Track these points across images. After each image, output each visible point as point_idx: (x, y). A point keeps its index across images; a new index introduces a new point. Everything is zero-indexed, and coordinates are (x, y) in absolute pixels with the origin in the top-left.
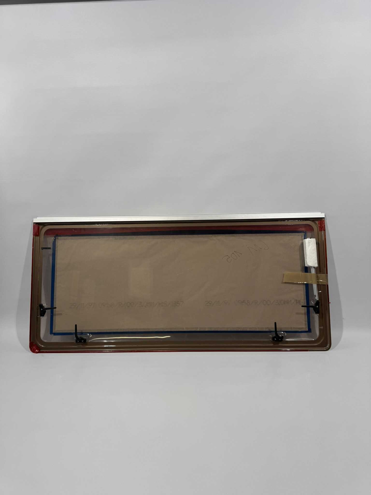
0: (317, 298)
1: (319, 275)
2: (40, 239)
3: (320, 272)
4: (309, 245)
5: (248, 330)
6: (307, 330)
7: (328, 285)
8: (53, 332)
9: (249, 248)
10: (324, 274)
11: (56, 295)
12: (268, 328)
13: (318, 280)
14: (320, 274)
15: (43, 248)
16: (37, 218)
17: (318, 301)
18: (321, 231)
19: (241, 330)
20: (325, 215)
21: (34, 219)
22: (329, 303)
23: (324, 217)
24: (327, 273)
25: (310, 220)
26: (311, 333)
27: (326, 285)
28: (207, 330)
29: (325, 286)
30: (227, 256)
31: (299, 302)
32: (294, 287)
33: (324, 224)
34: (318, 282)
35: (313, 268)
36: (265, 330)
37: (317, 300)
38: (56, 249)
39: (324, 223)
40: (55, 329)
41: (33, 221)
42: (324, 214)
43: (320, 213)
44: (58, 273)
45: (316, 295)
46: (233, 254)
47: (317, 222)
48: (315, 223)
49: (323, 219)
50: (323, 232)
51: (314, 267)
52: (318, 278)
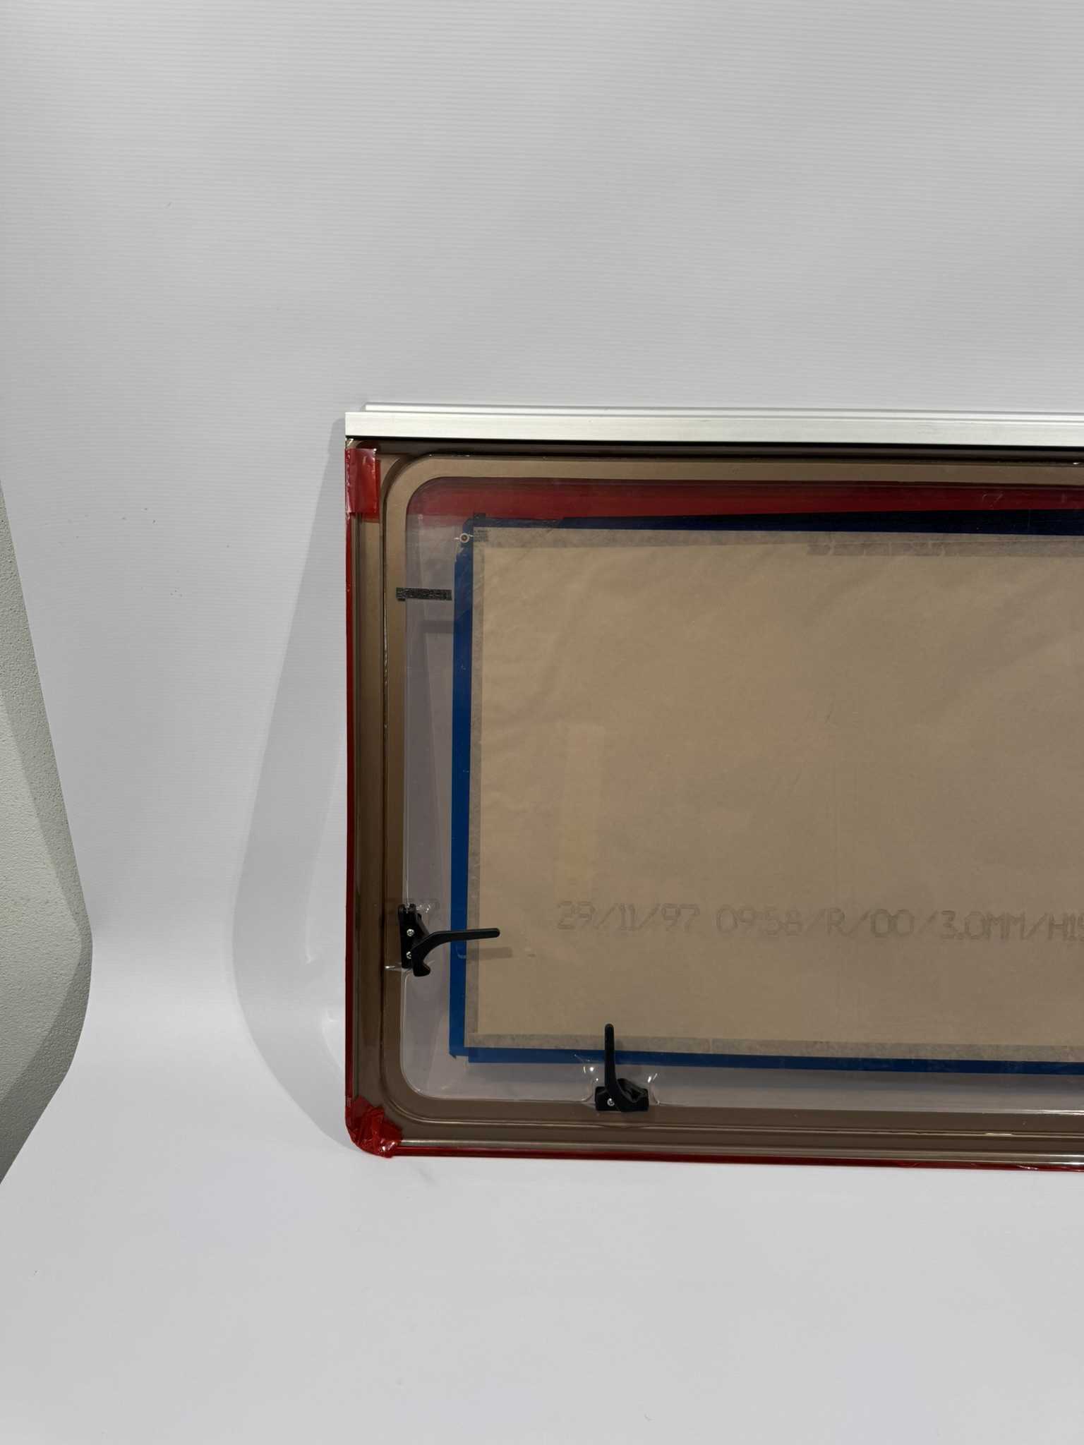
2: (384, 538)
8: (468, 1044)
11: (477, 854)
15: (405, 594)
16: (368, 407)
21: (346, 413)
38: (476, 600)
40: (475, 1030)
41: (341, 423)
44: (486, 737)
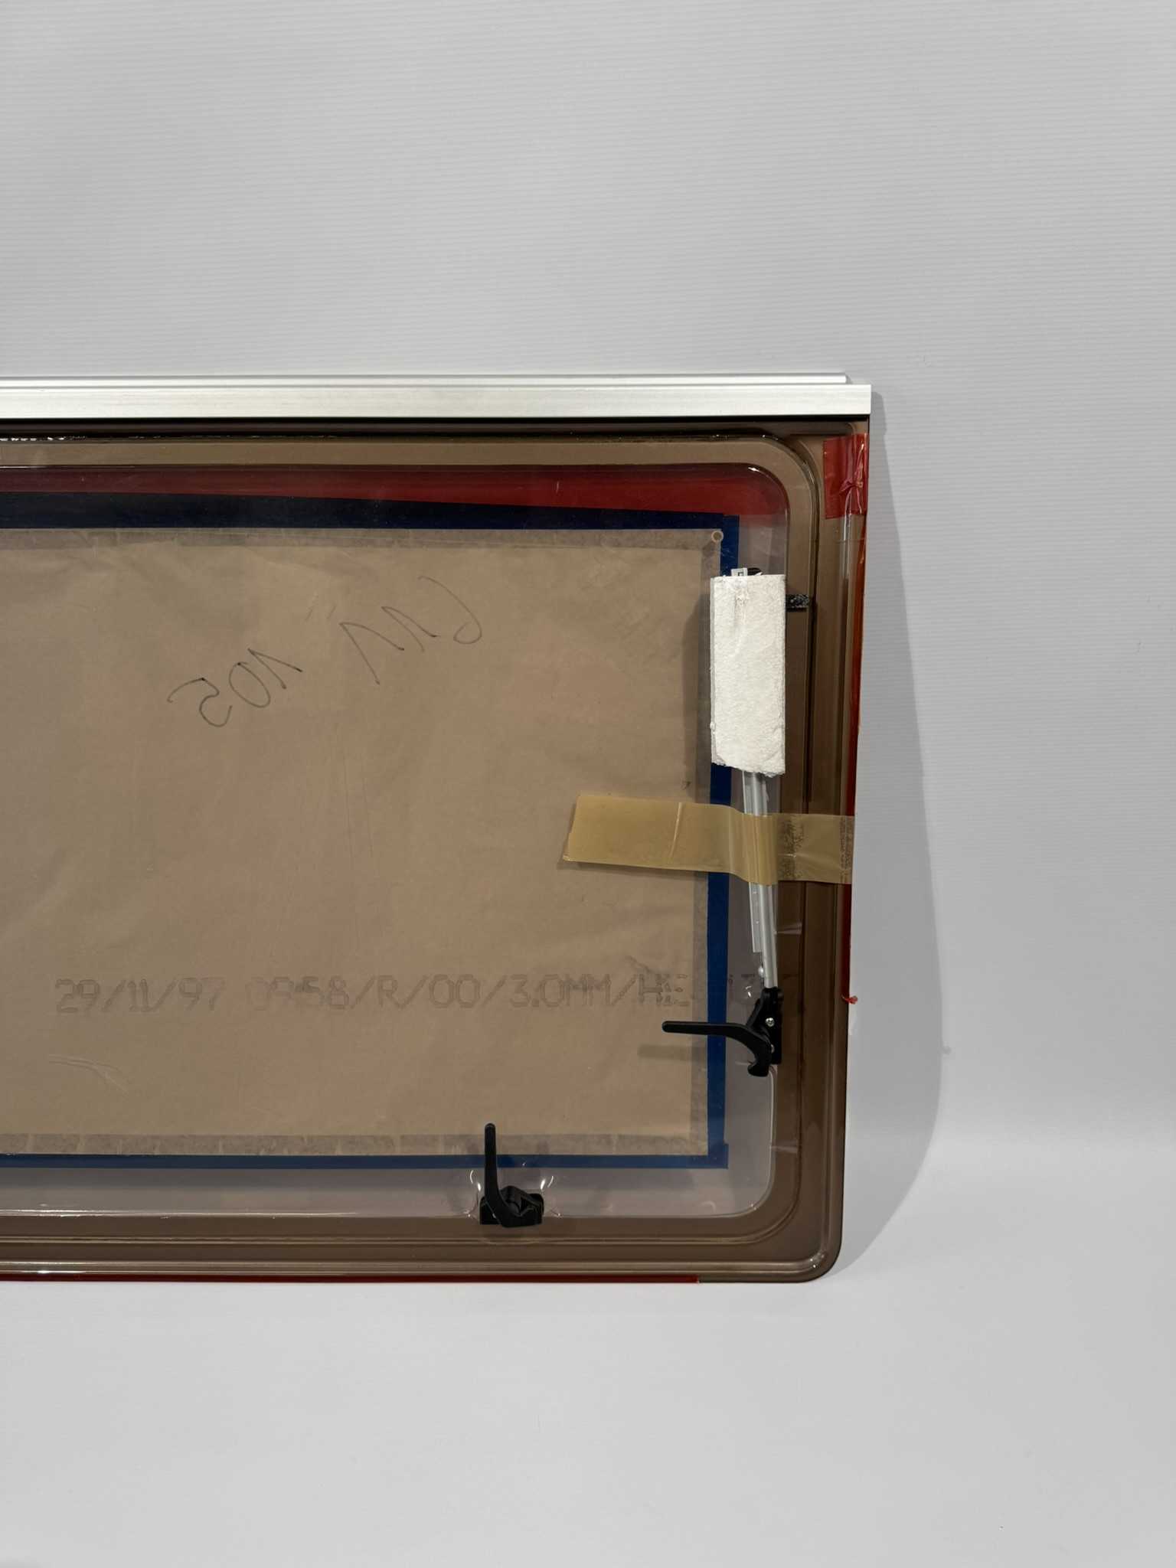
0: (768, 974)
1: (798, 819)
3: (807, 797)
4: (736, 625)
5: (339, 1152)
6: (703, 1148)
7: (848, 889)
9: (351, 628)
10: (832, 817)
12: (462, 1137)
13: (791, 849)
14: (807, 811)
17: (773, 991)
18: (840, 514)
19: (296, 1153)
20: (876, 399)
22: (846, 1000)
23: (864, 409)
24: (850, 811)
25: (769, 435)
26: (725, 1170)
27: (840, 887)
28: (80, 1150)
29: (830, 889)
30: (203, 679)
31: (659, 991)
32: (637, 892)
33: (861, 466)
34: (784, 864)
35: (754, 780)
36: (441, 1151)
37: (767, 985)
39: (865, 457)
42: (868, 387)
43: (843, 379)
45: (760, 954)
46: (238, 666)
47: (816, 450)
48: (803, 457)
49: (861, 425)
50: (847, 522)
51: (761, 777)
52: (785, 840)
